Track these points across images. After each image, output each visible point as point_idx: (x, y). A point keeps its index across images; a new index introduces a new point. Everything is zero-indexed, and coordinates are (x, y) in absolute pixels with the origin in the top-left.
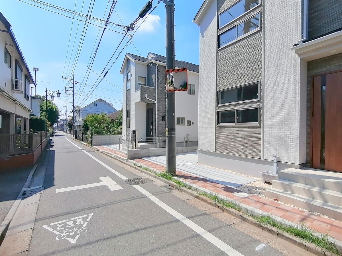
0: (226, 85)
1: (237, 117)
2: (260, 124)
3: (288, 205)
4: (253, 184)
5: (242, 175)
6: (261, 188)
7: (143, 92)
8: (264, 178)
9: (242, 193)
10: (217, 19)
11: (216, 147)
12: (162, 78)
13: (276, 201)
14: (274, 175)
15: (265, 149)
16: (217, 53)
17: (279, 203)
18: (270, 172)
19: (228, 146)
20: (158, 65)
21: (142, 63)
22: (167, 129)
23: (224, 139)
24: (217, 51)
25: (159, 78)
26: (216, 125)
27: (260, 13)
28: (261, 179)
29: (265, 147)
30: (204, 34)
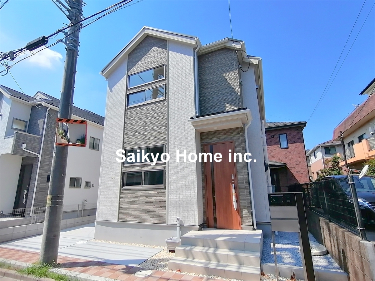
0: (133, 145)
1: (144, 179)
2: (165, 187)
3: (189, 275)
4: (158, 256)
5: (147, 246)
6: (166, 259)
7: (19, 141)
8: (168, 247)
9: (145, 271)
10: (127, 79)
11: (119, 215)
12: (53, 126)
13: (179, 273)
14: (177, 242)
15: (169, 213)
16: (125, 111)
17: (182, 273)
18: (174, 238)
19: (133, 213)
20: (49, 109)
21: (24, 102)
22: (49, 196)
23: (129, 205)
24: (125, 109)
25: (49, 125)
26: (120, 188)
27: (165, 85)
28: (166, 248)
29: (169, 211)
30: (113, 89)
